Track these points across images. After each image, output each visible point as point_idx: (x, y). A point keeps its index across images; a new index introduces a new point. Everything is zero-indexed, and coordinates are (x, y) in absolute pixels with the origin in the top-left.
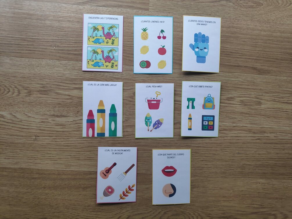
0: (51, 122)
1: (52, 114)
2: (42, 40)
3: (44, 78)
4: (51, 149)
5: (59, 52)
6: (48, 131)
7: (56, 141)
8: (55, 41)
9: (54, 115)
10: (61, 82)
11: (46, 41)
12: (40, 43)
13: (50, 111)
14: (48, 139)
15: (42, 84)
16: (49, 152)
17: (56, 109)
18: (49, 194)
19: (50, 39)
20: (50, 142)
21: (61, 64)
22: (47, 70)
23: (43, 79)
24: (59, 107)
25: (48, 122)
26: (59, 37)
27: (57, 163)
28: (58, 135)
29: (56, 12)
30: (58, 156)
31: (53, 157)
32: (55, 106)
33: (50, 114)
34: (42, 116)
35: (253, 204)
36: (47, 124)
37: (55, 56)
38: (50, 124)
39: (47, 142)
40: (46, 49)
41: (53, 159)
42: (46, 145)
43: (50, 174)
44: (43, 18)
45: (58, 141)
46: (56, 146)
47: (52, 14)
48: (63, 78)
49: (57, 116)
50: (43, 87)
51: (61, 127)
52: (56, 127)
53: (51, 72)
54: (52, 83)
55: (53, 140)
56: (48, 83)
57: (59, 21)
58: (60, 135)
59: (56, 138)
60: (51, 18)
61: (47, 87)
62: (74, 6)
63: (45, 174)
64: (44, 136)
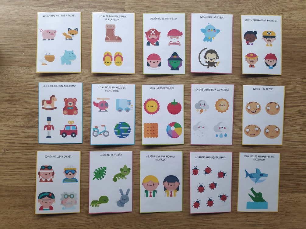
0: (20, 134)
1: (22, 125)
2: (10, 46)
3: (13, 87)
4: (21, 164)
5: (28, 58)
6: (17, 144)
7: (26, 155)
8: (23, 46)
9: (23, 127)
10: (31, 91)
11: (14, 47)
12: (8, 49)
13: (19, 122)
14: (18, 152)
15: (11, 93)
16: (19, 167)
17: (26, 120)
18: (19, 213)
19: (19, 45)
20: (20, 156)
21: (30, 71)
22: (16, 78)
23: (11, 88)
24: (29, 117)
25: (18, 134)
26: (28, 42)
27: (27, 178)
28: (29, 148)
29: (25, 15)
30: (29, 171)
31: (23, 172)
32: (24, 116)
33: (19, 126)
34: (11, 127)
35: (248, 221)
36: (16, 136)
37: (24, 63)
38: (19, 136)
39: (17, 156)
40: (14, 55)
41: (24, 174)
42: (16, 159)
43: (20, 191)
44: (11, 22)
45: (28, 155)
46: (26, 160)
47: (20, 17)
48: (33, 85)
49: (28, 128)
50: (12, 96)
51: (32, 139)
52: (26, 139)
53: (20, 80)
54: (21, 92)
55: (24, 154)
56: (17, 92)
57: (28, 25)
58: (30, 148)
59: (26, 151)
60: (19, 22)
61: (16, 96)
62: (44, 9)
63: (15, 191)
64: (13, 150)
